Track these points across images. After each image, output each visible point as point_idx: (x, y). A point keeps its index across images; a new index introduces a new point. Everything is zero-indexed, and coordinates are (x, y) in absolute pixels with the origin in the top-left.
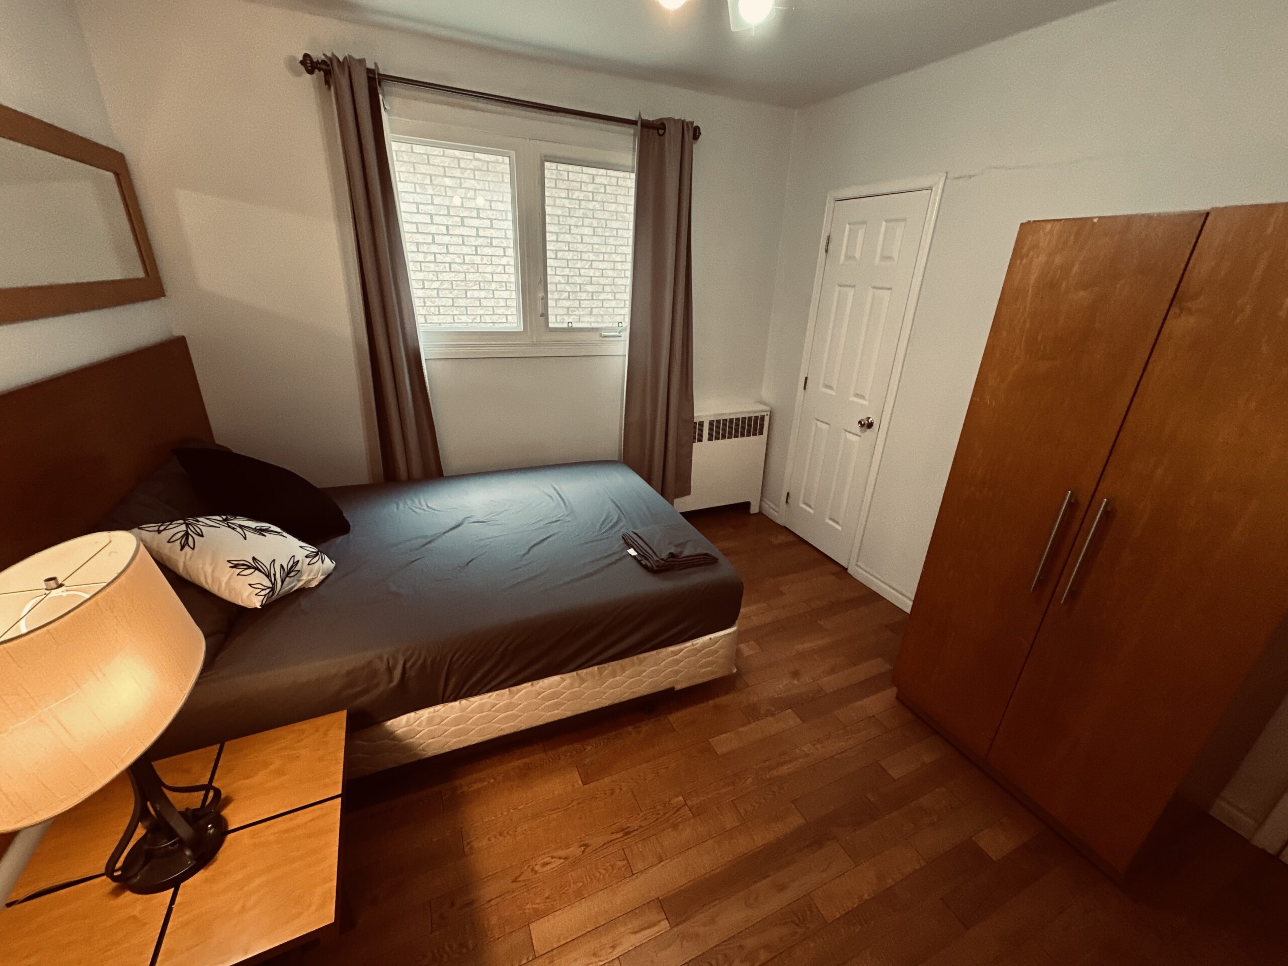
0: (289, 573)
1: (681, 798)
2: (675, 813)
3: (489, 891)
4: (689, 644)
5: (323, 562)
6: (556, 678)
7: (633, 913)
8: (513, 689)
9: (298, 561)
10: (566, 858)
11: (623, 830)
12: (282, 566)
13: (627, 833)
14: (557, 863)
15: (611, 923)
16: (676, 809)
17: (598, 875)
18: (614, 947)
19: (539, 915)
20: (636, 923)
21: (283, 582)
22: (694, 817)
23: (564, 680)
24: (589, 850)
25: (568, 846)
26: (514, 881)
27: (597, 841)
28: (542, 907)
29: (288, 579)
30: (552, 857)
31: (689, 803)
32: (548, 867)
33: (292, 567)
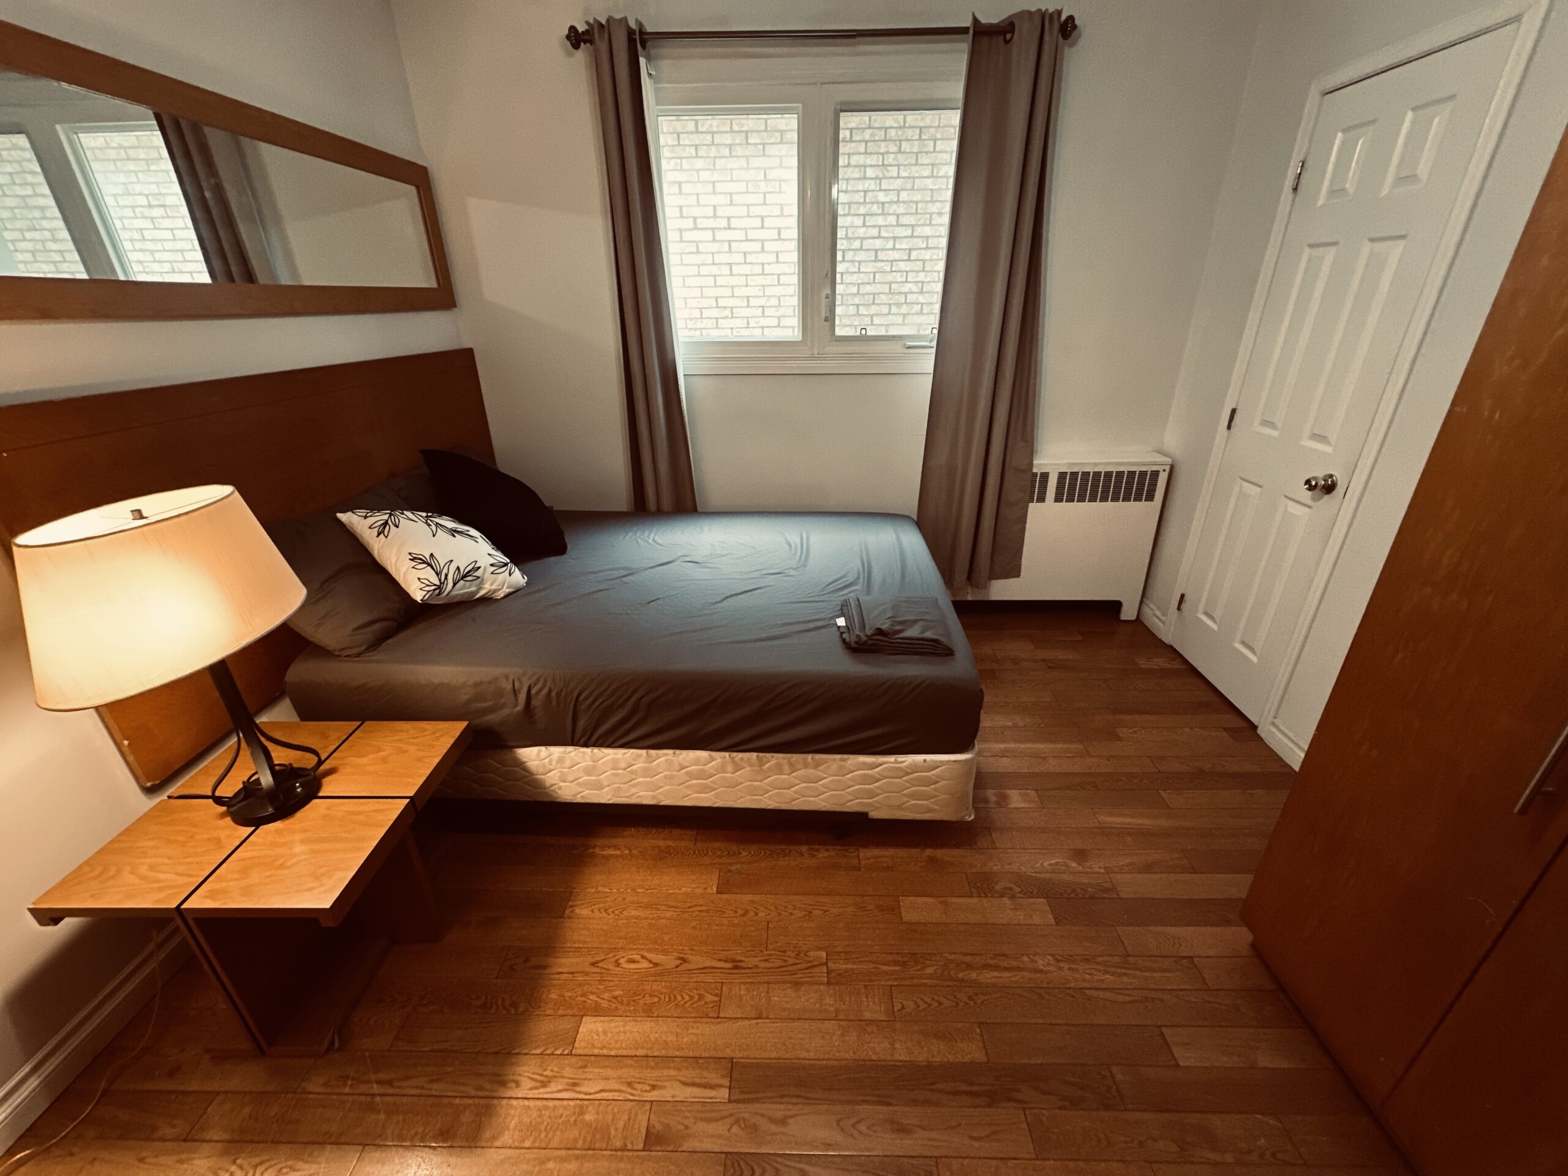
0: (465, 576)
1: (824, 954)
2: (807, 968)
3: (565, 964)
4: (892, 758)
5: (510, 575)
6: (703, 754)
7: (695, 1061)
8: (653, 752)
9: (479, 568)
10: (656, 965)
11: (734, 961)
12: (458, 568)
13: (736, 967)
14: (645, 964)
15: (663, 1060)
16: (810, 964)
17: (679, 998)
18: (654, 1087)
19: (597, 1011)
20: (691, 1074)
21: (455, 584)
22: (828, 983)
23: (713, 759)
24: (685, 966)
25: (665, 952)
26: (593, 964)
27: (697, 961)
28: (605, 1004)
29: (462, 582)
30: (643, 957)
31: (831, 965)
32: (632, 966)
33: (469, 571)
